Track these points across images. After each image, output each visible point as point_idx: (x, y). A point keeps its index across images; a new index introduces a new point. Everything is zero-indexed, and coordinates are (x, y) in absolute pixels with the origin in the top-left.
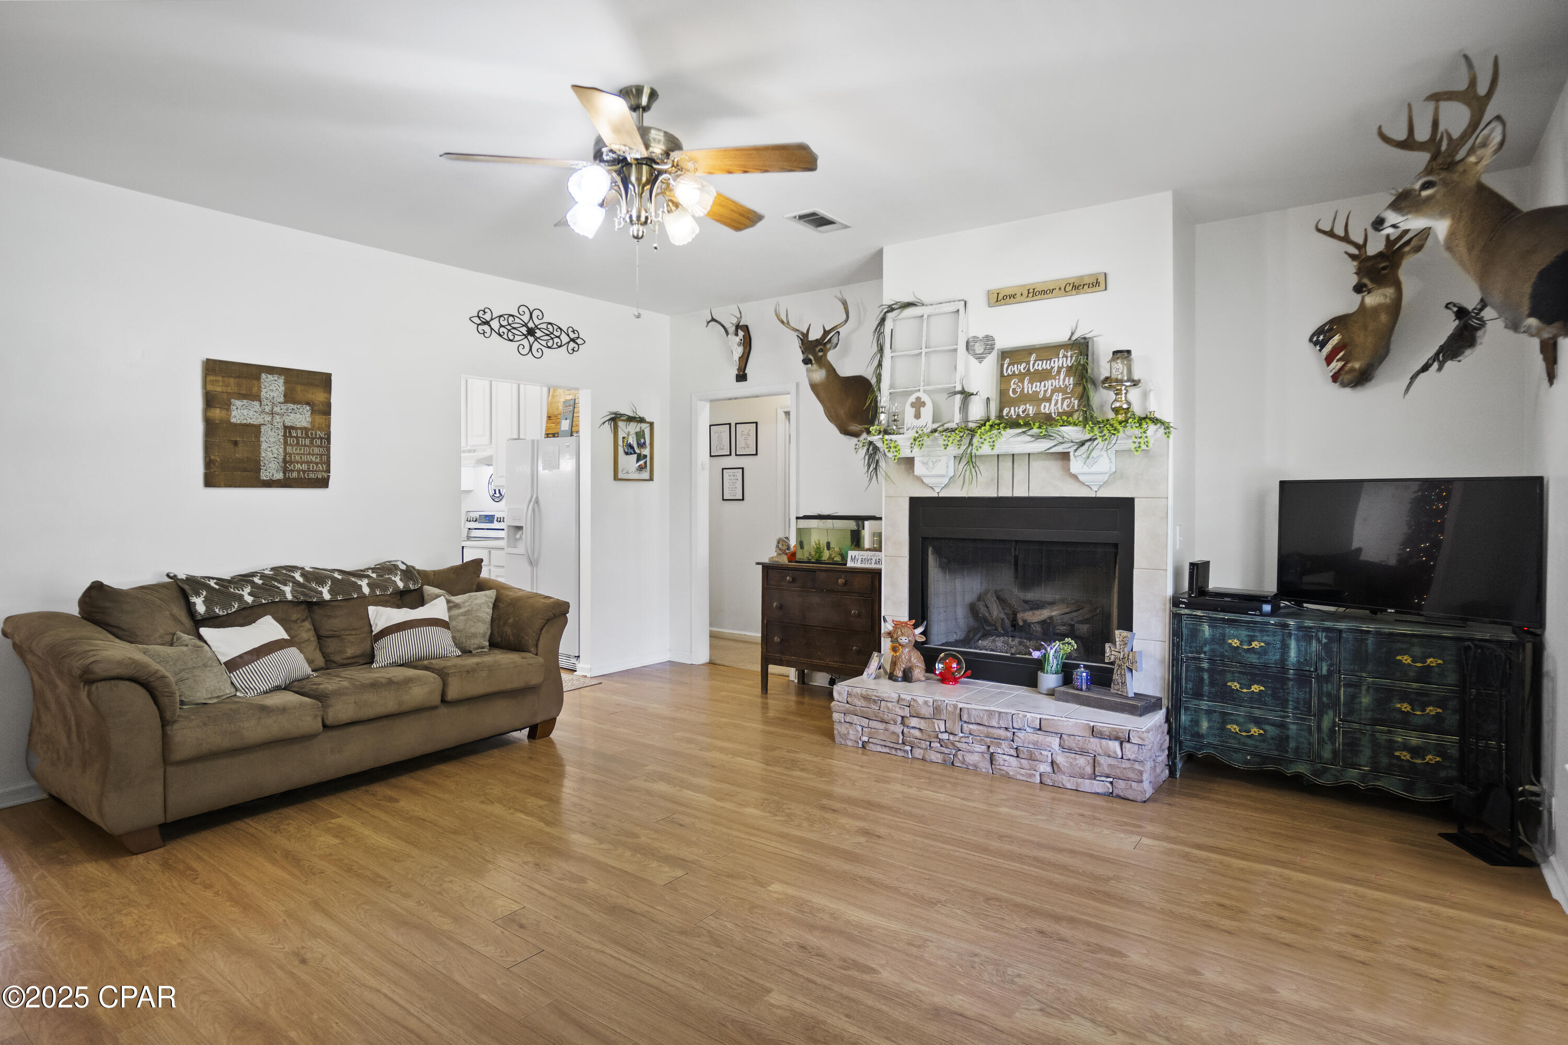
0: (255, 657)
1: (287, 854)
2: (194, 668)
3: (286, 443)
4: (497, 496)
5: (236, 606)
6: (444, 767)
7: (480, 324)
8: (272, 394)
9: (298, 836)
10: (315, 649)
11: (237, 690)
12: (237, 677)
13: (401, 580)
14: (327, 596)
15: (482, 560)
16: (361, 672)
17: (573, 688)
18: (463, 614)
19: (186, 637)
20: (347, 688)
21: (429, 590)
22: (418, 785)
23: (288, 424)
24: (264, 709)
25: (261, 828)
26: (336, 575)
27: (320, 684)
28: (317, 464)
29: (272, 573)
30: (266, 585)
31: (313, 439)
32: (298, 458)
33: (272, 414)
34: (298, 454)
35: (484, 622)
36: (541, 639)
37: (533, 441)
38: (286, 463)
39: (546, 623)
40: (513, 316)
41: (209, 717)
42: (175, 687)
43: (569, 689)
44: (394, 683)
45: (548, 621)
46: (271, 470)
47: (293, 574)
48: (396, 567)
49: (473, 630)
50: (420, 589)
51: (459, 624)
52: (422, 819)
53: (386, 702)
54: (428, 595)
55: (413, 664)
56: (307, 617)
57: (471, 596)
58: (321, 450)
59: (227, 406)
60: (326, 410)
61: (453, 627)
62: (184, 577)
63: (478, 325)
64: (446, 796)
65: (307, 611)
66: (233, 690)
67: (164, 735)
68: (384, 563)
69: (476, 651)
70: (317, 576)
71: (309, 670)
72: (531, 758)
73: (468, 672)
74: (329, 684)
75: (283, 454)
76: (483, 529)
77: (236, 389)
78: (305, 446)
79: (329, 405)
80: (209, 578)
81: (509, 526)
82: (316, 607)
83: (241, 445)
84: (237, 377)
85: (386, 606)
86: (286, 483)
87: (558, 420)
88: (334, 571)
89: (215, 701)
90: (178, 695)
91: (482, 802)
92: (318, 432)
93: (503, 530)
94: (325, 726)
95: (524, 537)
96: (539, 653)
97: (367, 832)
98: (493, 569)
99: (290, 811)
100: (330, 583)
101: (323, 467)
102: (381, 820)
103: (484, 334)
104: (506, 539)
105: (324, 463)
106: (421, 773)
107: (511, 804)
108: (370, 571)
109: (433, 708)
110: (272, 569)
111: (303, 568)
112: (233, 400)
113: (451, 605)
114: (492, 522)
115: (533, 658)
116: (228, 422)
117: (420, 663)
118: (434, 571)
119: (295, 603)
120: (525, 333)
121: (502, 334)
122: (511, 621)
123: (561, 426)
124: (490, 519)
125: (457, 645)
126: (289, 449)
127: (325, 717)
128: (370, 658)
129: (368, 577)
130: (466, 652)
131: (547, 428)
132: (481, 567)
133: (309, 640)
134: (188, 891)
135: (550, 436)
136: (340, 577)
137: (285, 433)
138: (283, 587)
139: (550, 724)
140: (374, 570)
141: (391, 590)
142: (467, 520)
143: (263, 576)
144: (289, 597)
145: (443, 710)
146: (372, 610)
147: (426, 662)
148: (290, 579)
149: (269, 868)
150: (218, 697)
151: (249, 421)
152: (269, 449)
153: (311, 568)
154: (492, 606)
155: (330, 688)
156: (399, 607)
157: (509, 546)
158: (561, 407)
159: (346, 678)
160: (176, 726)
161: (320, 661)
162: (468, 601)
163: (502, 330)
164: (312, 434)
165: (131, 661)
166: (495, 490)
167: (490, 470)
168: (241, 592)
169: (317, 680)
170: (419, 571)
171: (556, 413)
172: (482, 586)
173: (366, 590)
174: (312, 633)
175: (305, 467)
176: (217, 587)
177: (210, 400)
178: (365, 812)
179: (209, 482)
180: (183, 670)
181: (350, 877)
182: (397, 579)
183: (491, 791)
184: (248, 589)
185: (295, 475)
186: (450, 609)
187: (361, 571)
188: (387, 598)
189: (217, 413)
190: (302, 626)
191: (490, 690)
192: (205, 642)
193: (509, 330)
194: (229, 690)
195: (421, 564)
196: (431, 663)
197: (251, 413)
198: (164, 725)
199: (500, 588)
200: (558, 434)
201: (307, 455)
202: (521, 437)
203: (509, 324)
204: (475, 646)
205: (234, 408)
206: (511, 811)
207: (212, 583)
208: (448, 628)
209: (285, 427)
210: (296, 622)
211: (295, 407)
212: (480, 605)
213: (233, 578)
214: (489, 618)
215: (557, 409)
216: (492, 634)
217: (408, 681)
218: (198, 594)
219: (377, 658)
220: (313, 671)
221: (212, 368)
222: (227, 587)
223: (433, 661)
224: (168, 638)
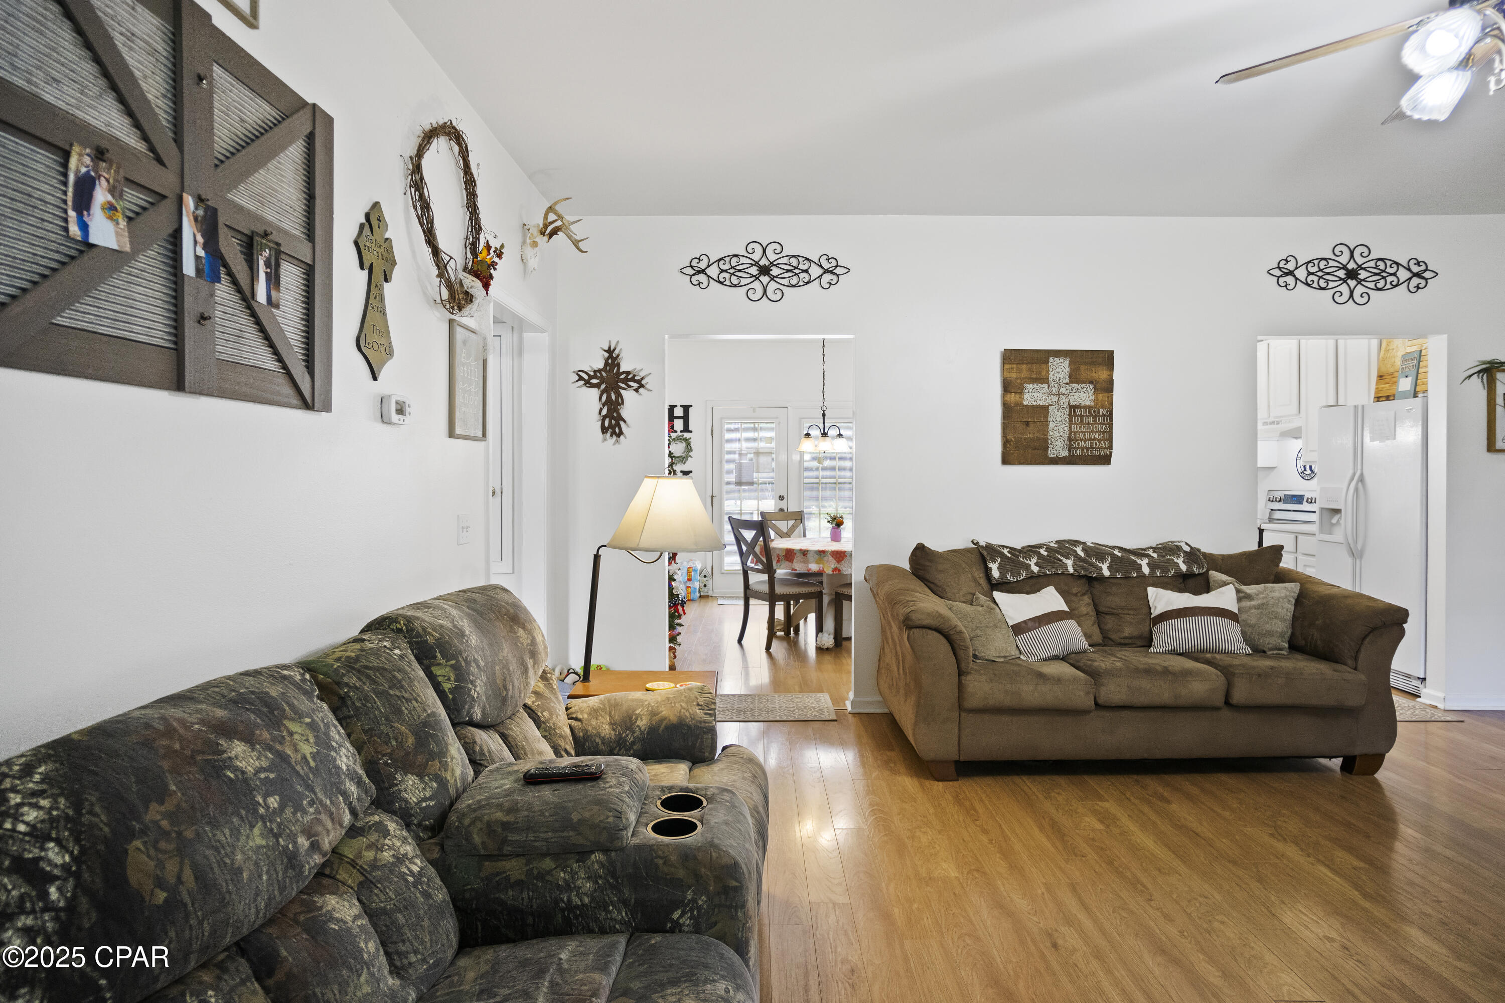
0: (1037, 625)
1: (1054, 825)
2: (987, 627)
3: (1070, 422)
4: (1308, 473)
5: (1024, 574)
6: (1224, 777)
7: (1281, 276)
8: (1058, 376)
9: (1066, 809)
10: (1093, 625)
11: (1020, 653)
12: (1022, 640)
13: (1184, 562)
14: (1106, 573)
15: (1282, 547)
16: (1138, 654)
17: (1414, 719)
18: (1258, 607)
19: (983, 598)
20: (1120, 669)
21: (1216, 576)
22: (1195, 791)
23: (1073, 403)
24: (1041, 676)
25: (1035, 790)
26: (1116, 552)
27: (1095, 661)
28: (1100, 441)
29: (1056, 546)
30: (1051, 557)
31: (1096, 416)
32: (1082, 436)
33: (1059, 394)
34: (1082, 432)
35: (1283, 620)
36: (1362, 650)
37: (1356, 407)
38: (1071, 440)
39: (1370, 633)
40: (1325, 259)
41: (995, 675)
42: (969, 643)
43: (1407, 719)
44: (1170, 672)
45: (1374, 629)
46: (1058, 448)
47: (1075, 548)
48: (1179, 548)
49: (1268, 627)
50: (1207, 573)
51: (1252, 617)
52: (1194, 832)
53: (1162, 692)
54: (1214, 581)
55: (1195, 655)
56: (1087, 592)
57: (1266, 588)
58: (1104, 427)
59: (1020, 390)
60: (1108, 388)
61: (1243, 621)
62: (984, 544)
63: (1279, 277)
64: (1227, 814)
65: (1087, 585)
66: (1018, 652)
67: (960, 684)
68: (1166, 543)
69: (1271, 652)
70: (1097, 552)
71: (1086, 645)
72: (1343, 797)
73: (1259, 675)
74: (1103, 662)
75: (1068, 432)
76: (1290, 511)
77: (1027, 374)
78: (1089, 423)
79: (1111, 382)
80: (1004, 547)
81: (1322, 509)
82: (1095, 583)
83: (1031, 425)
84: (1029, 363)
85: (1167, 589)
86: (1070, 461)
87: (1394, 379)
88: (1114, 547)
89: (1002, 660)
90: (971, 650)
91: (1272, 835)
92: (1101, 410)
93: (1315, 512)
94: (1096, 704)
95: (1342, 522)
96: (1359, 667)
97: (1132, 827)
98: (1300, 557)
99: (1061, 780)
100: (1109, 559)
101: (1105, 444)
102: (1149, 819)
103: (1286, 286)
104: (1317, 523)
105: (1107, 440)
106: (1198, 778)
107: (1311, 851)
108: (1151, 550)
109: (1216, 709)
110: (1057, 542)
111: (1085, 543)
112: (1025, 385)
113: (1242, 595)
114: (1301, 503)
115: (1349, 672)
116: (1021, 405)
117: (1202, 655)
118: (1223, 556)
119: (1076, 577)
120: (1343, 276)
121: (1311, 283)
122: (1319, 622)
123: (1398, 387)
124: (1298, 499)
125: (1247, 640)
126: (1074, 427)
127: (1097, 695)
128: (1148, 642)
129: (1148, 556)
130: (1258, 651)
131: (1378, 390)
132: (1281, 555)
133: (1087, 614)
134: (969, 830)
135: (1381, 399)
136: (1120, 555)
137: (1070, 412)
138: (1065, 560)
139: (1376, 760)
140: (1155, 549)
141: (1172, 572)
142: (1269, 500)
143: (1048, 549)
144: (1071, 570)
145: (1226, 713)
146: (1151, 591)
147: (1208, 656)
148: (1072, 553)
149: (1036, 832)
150: (1005, 657)
151: (1039, 403)
152: (1056, 428)
153: (1092, 543)
154: (1293, 601)
155: (1103, 666)
156: (1181, 591)
157: (1322, 531)
158: (1398, 363)
159: (1121, 658)
160: (969, 678)
161: (1098, 637)
162: (1263, 593)
163: (1311, 278)
164: (1095, 412)
165: (937, 614)
166: (1305, 467)
167: (1297, 444)
168: (1029, 562)
169: (1093, 656)
170: (1204, 554)
171: (1391, 370)
172: (1282, 577)
173: (1146, 570)
174: (1091, 608)
175: (1088, 444)
176: (1009, 555)
177: (1008, 386)
178: (1134, 804)
179: (1006, 461)
180: (979, 627)
181: (1110, 872)
182: (1180, 561)
183: (1284, 824)
184: (1034, 560)
185: (1079, 452)
186: (1239, 599)
187: (1142, 549)
188: (1166, 580)
189: (1012, 397)
190: (1082, 600)
191: (1289, 701)
192: (997, 605)
193: (1320, 277)
194: (1014, 652)
195: (1207, 547)
196: (1215, 658)
197: (1041, 395)
198: (960, 675)
199: (1305, 582)
200: (1394, 396)
201: (1090, 432)
202: (1339, 404)
203: (1320, 270)
204: (1270, 646)
205: (1027, 391)
206: (1311, 860)
207: (1006, 551)
208: (1237, 621)
209: (1071, 407)
210: (1076, 595)
211: (1079, 386)
212: (1278, 599)
213: (1023, 548)
214: (1289, 615)
215: (1393, 365)
216: (1293, 635)
217: (1186, 673)
218: (994, 561)
219: (1155, 642)
220: (1090, 646)
221: (1010, 357)
222: (1017, 557)
223: (1217, 656)
224: (969, 597)
